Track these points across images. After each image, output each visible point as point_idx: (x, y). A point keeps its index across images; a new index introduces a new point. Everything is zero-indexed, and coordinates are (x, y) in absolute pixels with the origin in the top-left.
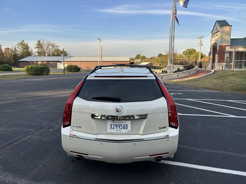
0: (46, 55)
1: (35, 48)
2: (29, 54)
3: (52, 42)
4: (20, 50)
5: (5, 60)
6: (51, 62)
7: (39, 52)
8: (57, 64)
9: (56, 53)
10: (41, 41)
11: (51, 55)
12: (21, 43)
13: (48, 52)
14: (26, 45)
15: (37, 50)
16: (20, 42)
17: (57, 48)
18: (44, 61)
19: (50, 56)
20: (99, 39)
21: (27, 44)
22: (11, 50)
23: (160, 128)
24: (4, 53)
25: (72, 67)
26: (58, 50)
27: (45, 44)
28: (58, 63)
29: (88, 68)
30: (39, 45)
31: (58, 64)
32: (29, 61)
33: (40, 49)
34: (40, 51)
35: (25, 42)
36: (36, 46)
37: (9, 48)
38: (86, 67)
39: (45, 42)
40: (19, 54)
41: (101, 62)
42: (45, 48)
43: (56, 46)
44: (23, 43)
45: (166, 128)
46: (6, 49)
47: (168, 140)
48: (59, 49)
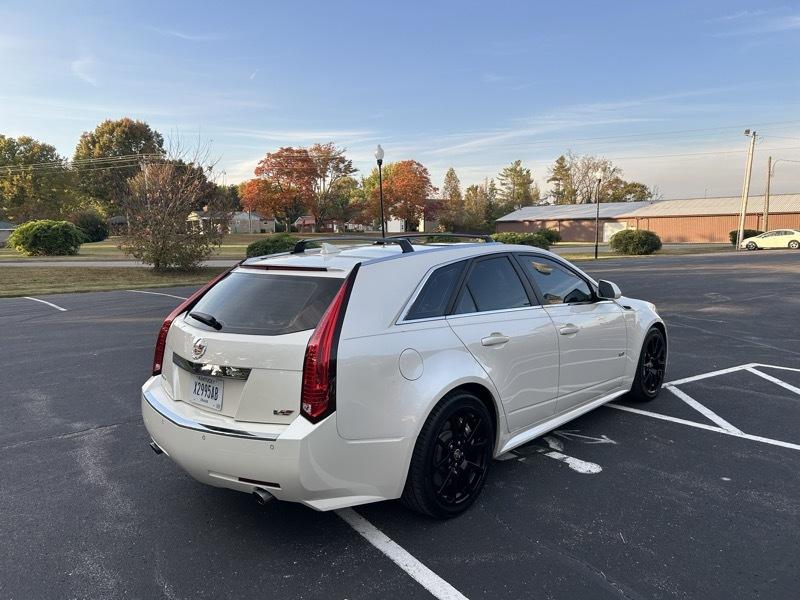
0: (579, 198)
1: (548, 181)
2: (528, 200)
3: (598, 159)
4: (510, 188)
5: (464, 219)
6: (584, 223)
7: (558, 194)
8: (602, 228)
9: (610, 192)
10: (567, 158)
11: (593, 199)
12: (511, 170)
13: (585, 190)
14: (525, 173)
15: (552, 186)
16: (510, 166)
17: (616, 174)
18: (562, 220)
19: (589, 202)
20: (748, 132)
21: (528, 172)
22: (482, 191)
23: (275, 412)
24: (463, 202)
25: (632, 238)
26: (617, 180)
27: (579, 165)
28: (606, 224)
29: (712, 238)
30: (562, 171)
31: (605, 229)
32: (521, 220)
33: (561, 183)
34: (561, 189)
35: (523, 166)
36: (552, 175)
37: (477, 187)
38: (704, 237)
39: (577, 161)
40: (501, 200)
41: (764, 217)
42: (577, 177)
43: (612, 169)
44: (518, 169)
45: (292, 415)
46: (470, 189)
47: (272, 447)
48: (620, 176)
